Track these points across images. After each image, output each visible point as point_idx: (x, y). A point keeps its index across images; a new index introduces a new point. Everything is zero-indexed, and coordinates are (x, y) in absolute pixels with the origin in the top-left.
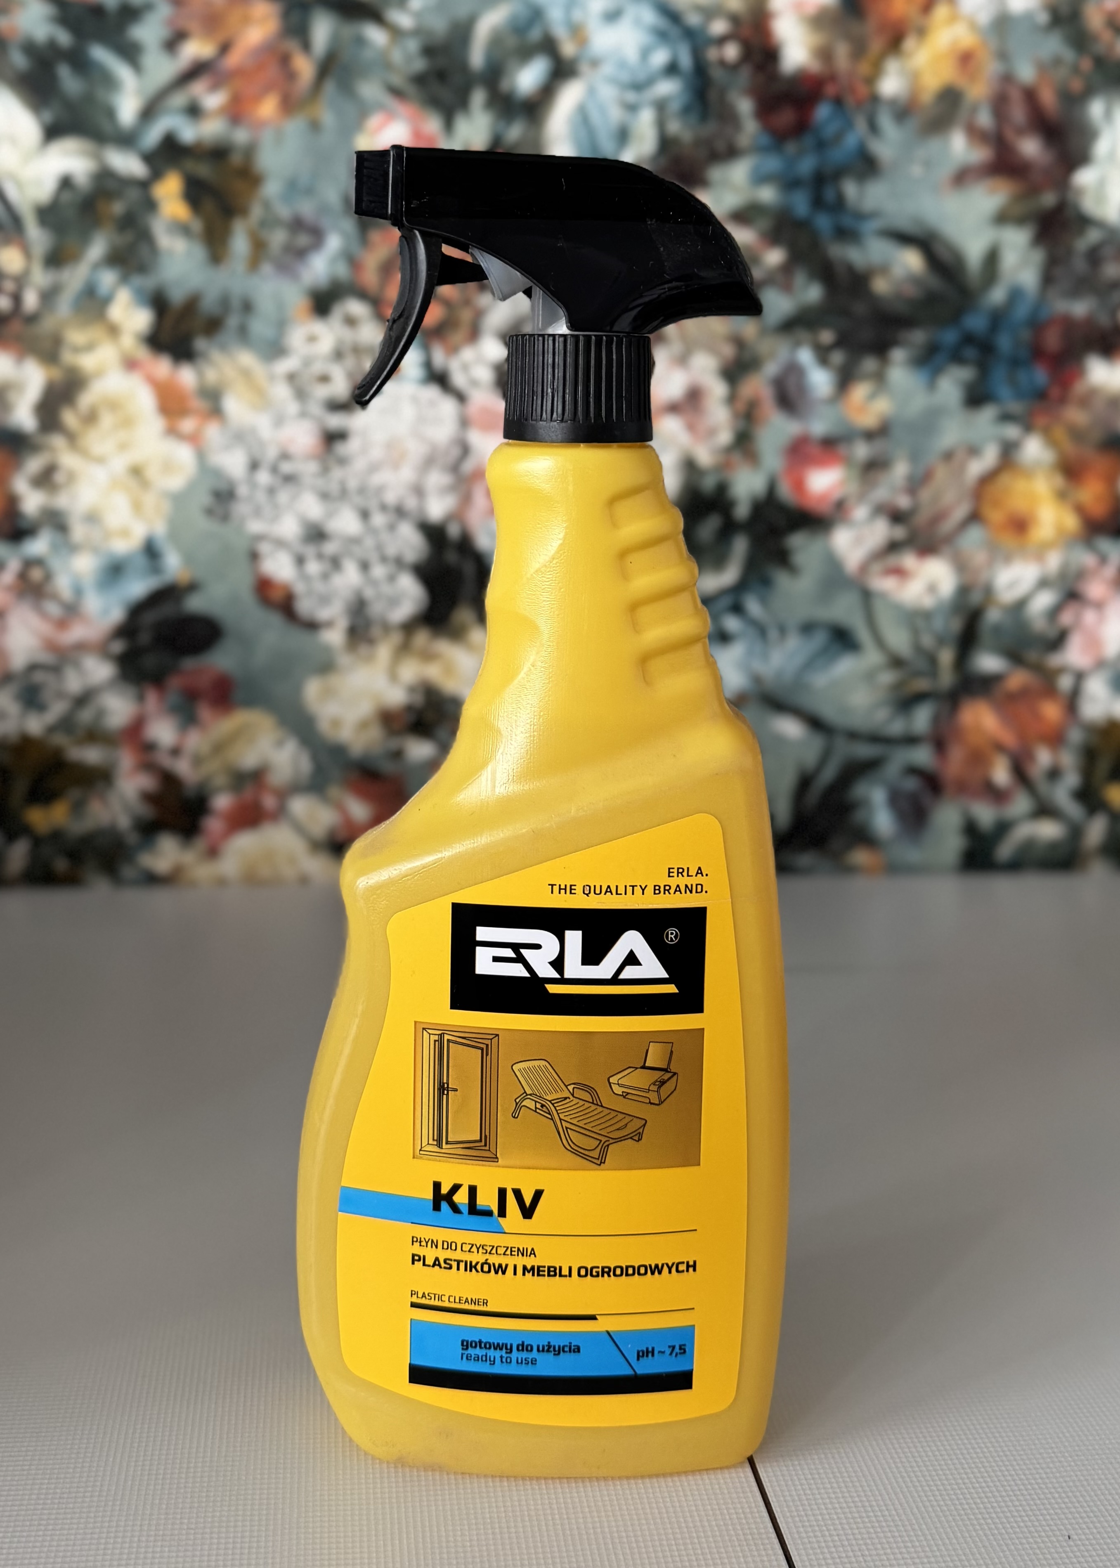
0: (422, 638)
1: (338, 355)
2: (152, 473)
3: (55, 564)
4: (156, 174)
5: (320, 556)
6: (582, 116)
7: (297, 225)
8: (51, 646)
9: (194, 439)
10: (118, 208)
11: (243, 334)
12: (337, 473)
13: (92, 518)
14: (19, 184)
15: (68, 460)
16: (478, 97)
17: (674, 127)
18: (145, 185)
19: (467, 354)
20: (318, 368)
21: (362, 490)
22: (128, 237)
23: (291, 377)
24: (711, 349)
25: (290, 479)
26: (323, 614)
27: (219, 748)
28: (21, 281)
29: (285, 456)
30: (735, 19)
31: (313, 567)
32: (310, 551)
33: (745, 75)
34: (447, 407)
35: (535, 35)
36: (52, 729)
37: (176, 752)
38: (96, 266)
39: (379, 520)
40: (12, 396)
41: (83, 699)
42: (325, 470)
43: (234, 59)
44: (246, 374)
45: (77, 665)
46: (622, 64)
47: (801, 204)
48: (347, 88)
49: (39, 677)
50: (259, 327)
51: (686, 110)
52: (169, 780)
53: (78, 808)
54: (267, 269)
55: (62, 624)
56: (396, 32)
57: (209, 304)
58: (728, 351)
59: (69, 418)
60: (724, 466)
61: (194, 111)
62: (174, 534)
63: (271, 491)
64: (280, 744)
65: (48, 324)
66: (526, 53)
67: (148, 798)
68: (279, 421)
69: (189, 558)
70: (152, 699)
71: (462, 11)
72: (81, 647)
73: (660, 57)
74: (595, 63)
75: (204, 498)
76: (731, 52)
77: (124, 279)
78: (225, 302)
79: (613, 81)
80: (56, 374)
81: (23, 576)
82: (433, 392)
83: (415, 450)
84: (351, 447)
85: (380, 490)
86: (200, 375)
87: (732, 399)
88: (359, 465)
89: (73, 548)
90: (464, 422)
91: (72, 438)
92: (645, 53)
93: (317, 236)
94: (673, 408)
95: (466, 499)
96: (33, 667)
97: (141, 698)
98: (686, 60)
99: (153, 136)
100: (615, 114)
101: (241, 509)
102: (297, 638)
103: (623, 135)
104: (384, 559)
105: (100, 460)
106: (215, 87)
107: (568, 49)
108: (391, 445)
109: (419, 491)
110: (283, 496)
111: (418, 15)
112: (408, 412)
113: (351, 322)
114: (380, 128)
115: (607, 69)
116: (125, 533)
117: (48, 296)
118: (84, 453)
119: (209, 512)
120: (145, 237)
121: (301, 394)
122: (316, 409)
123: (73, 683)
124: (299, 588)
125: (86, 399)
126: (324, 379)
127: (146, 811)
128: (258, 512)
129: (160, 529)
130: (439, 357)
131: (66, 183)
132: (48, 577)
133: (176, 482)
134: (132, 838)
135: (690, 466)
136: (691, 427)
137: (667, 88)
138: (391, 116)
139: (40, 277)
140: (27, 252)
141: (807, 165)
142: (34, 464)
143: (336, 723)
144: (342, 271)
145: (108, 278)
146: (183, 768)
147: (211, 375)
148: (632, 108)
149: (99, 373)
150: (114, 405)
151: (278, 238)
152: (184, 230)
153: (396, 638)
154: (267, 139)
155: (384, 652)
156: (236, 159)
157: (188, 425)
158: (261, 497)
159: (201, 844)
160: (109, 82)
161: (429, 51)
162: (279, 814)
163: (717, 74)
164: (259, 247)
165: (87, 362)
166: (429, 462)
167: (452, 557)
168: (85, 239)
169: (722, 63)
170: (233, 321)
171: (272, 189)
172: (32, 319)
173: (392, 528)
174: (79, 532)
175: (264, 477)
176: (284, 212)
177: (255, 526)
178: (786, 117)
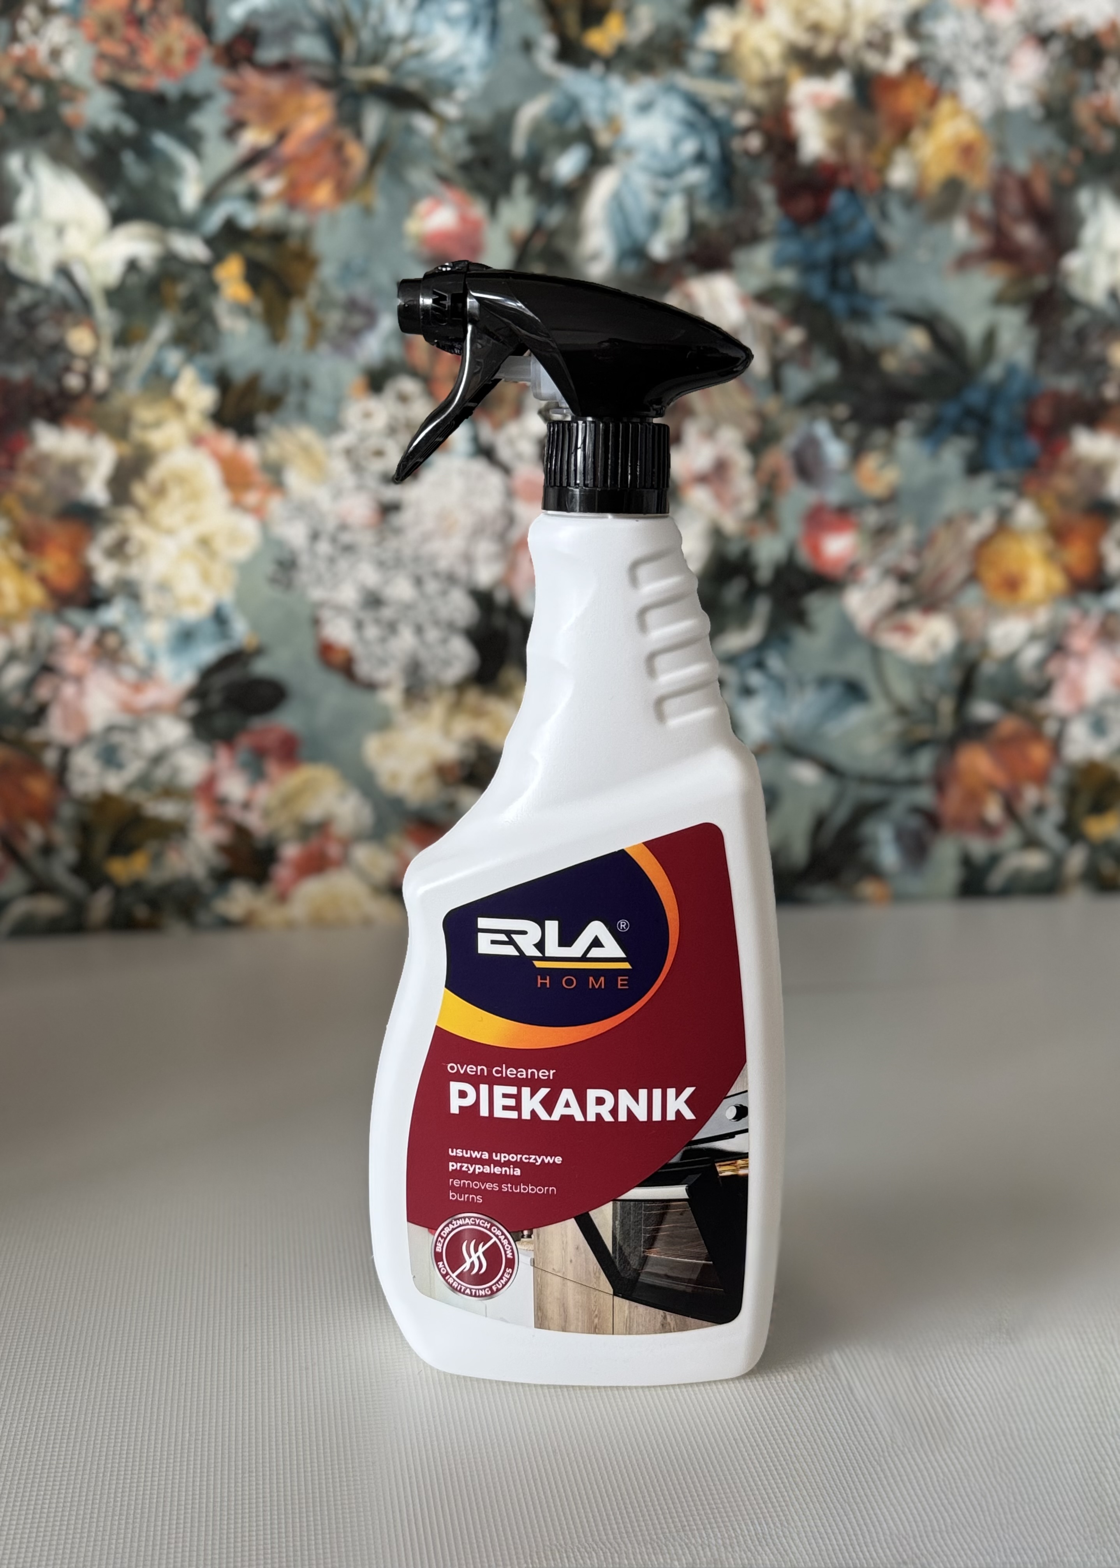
0: (473, 696)
1: (392, 430)
2: (220, 544)
3: (130, 630)
4: (218, 258)
5: (378, 621)
6: (617, 203)
7: (352, 306)
8: (127, 708)
9: (258, 511)
10: (182, 290)
11: (302, 411)
12: (393, 543)
13: (164, 587)
14: (88, 268)
15: (139, 532)
16: (520, 184)
17: (703, 213)
18: (207, 268)
19: (513, 429)
20: (374, 442)
21: (417, 559)
22: (191, 318)
23: (349, 453)
24: (736, 423)
25: (349, 549)
26: (381, 675)
27: (287, 801)
28: (91, 360)
29: (343, 527)
30: (757, 111)
31: (372, 632)
32: (367, 616)
33: (767, 165)
34: (494, 480)
35: (573, 125)
36: (130, 786)
37: (246, 805)
38: (162, 346)
39: (432, 586)
40: (84, 472)
41: (159, 758)
42: (381, 540)
43: (290, 147)
44: (306, 449)
45: (152, 726)
46: (654, 154)
47: (818, 286)
48: (397, 176)
49: (117, 738)
50: (318, 405)
51: (713, 197)
52: (241, 832)
53: (157, 859)
54: (324, 348)
55: (137, 688)
56: (443, 122)
57: (270, 382)
58: (752, 425)
59: (140, 492)
60: (748, 533)
61: (253, 197)
62: (241, 602)
63: (332, 560)
64: (342, 796)
65: (117, 402)
66: (564, 142)
67: (223, 849)
68: (338, 494)
69: (255, 626)
70: (224, 757)
71: (505, 101)
72: (156, 709)
73: (689, 147)
74: (629, 151)
75: (268, 568)
76: (754, 142)
77: (189, 358)
78: (285, 379)
79: (645, 169)
80: (127, 450)
81: (99, 643)
82: (479, 466)
83: (465, 520)
84: (404, 518)
85: (433, 559)
86: (263, 449)
87: (755, 470)
88: (413, 535)
89: (145, 616)
90: (510, 494)
91: (143, 511)
92: (675, 142)
93: (370, 317)
94: (702, 479)
95: (512, 567)
96: (110, 729)
97: (213, 756)
98: (713, 150)
99: (215, 220)
100: (648, 201)
101: (303, 577)
102: (356, 698)
103: (655, 221)
104: (437, 623)
105: (170, 532)
106: (272, 174)
107: (604, 138)
108: (443, 516)
109: (468, 559)
110: (343, 564)
111: (463, 105)
112: (457, 485)
113: (403, 399)
114: (429, 213)
115: (641, 158)
116: (195, 601)
117: (117, 375)
118: (155, 526)
119: (274, 581)
120: (208, 318)
121: (357, 468)
122: (372, 482)
123: (149, 742)
124: (359, 651)
125: (156, 474)
126: (379, 453)
127: (219, 861)
128: (319, 580)
129: (227, 596)
130: (486, 432)
131: (132, 266)
132: (123, 643)
133: (242, 552)
134: (208, 887)
135: (717, 534)
136: (719, 497)
137: (696, 176)
138: (439, 202)
139: (109, 357)
140: (97, 335)
141: (824, 250)
142: (107, 536)
143: (394, 777)
144: (395, 350)
145: (173, 358)
146: (254, 821)
147: (273, 451)
148: (663, 195)
149: (167, 449)
150: (181, 479)
151: (334, 319)
152: (244, 311)
153: (449, 697)
154: (322, 223)
155: (438, 710)
156: (293, 243)
157: (252, 498)
158: (322, 566)
159: (271, 890)
160: (173, 169)
161: (474, 139)
162: (343, 861)
163: (742, 163)
164: (316, 327)
165: (156, 438)
166: (477, 531)
167: (499, 621)
168: (151, 322)
169: (747, 153)
170: (292, 399)
171: (327, 271)
172: (102, 397)
173: (444, 593)
174: (151, 600)
175: (324, 547)
176: (339, 293)
177: (317, 594)
178: (805, 204)
